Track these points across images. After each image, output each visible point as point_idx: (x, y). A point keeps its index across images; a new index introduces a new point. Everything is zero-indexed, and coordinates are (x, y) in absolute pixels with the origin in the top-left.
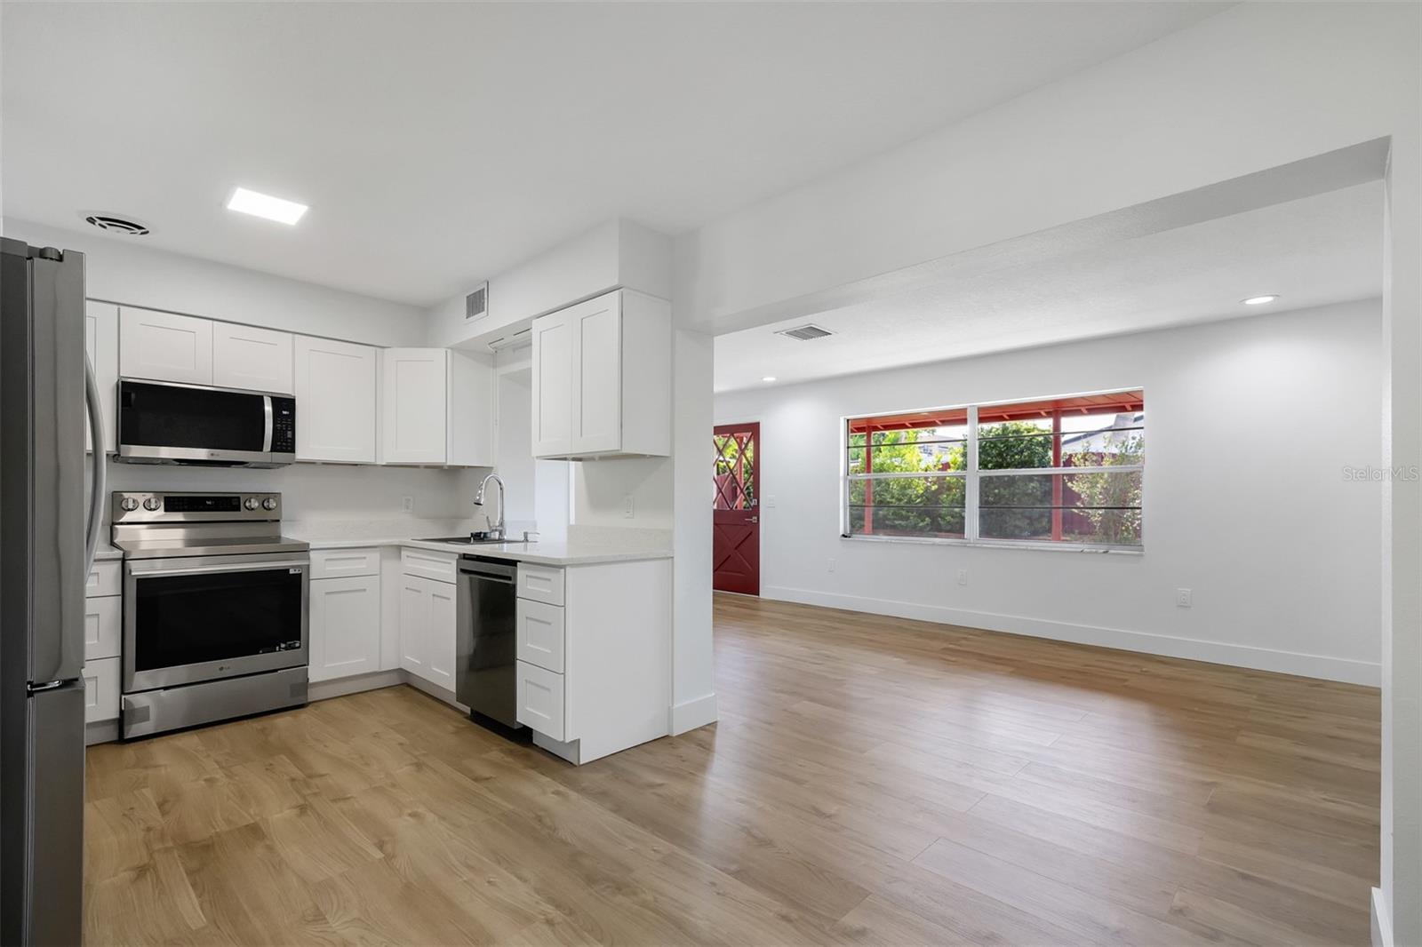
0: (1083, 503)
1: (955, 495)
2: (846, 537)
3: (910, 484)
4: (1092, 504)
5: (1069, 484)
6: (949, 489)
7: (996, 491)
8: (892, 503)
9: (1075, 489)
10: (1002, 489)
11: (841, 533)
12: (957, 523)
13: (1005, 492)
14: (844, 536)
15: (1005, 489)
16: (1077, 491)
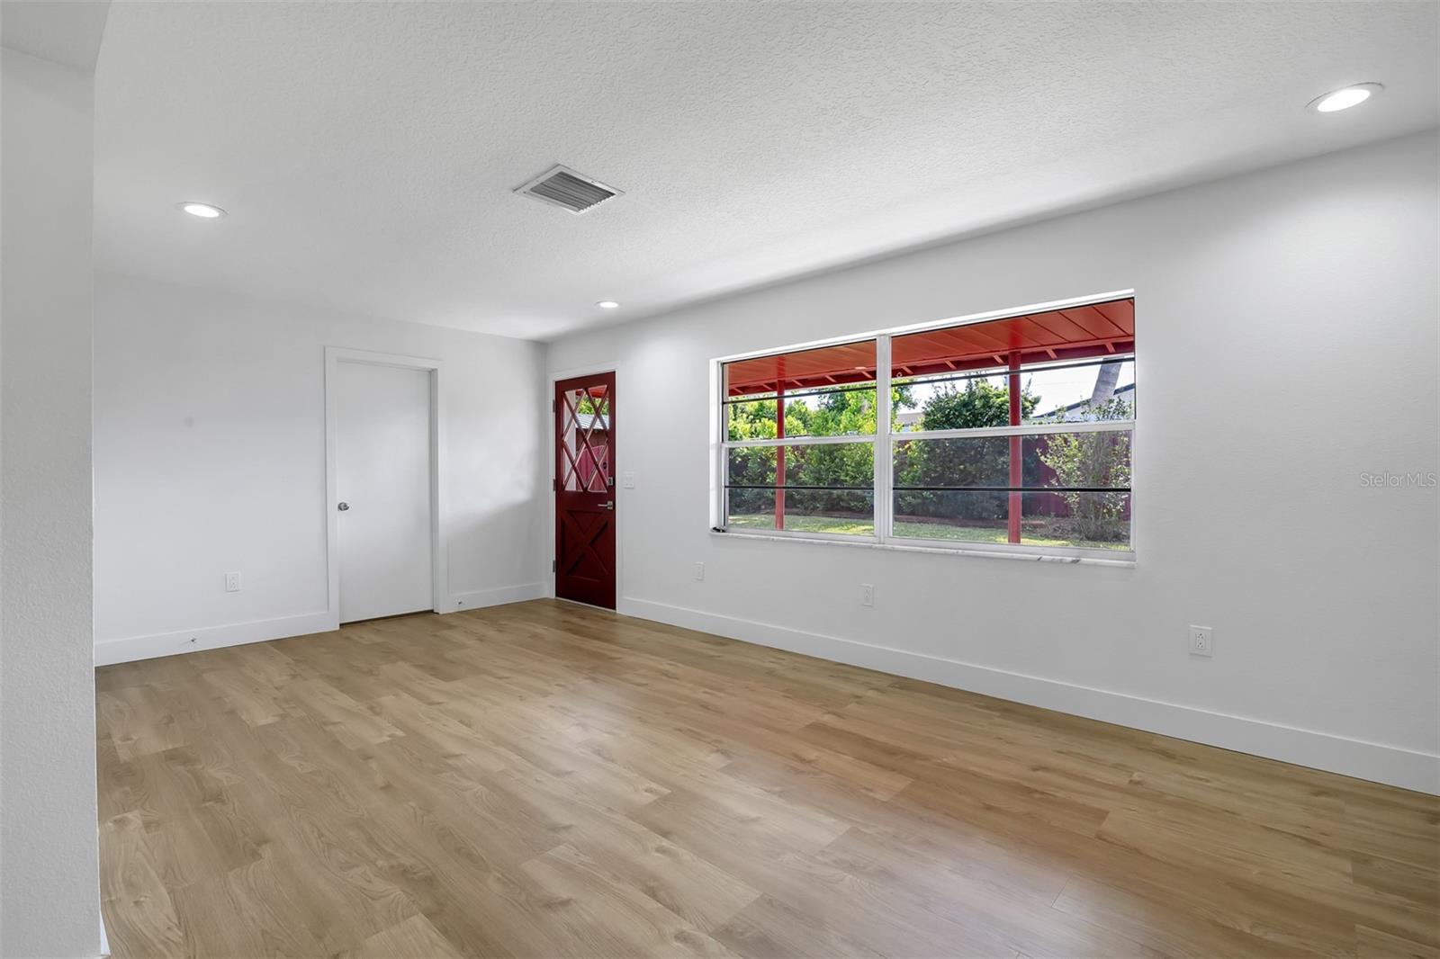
0: (1058, 481)
1: (916, 472)
2: (718, 530)
3: (865, 460)
4: (1069, 482)
5: (1042, 458)
6: (912, 465)
7: (962, 467)
8: (846, 481)
9: (1049, 463)
10: (968, 465)
11: (711, 527)
12: (919, 504)
13: (971, 469)
14: (715, 529)
15: (971, 465)
16: (1051, 466)
